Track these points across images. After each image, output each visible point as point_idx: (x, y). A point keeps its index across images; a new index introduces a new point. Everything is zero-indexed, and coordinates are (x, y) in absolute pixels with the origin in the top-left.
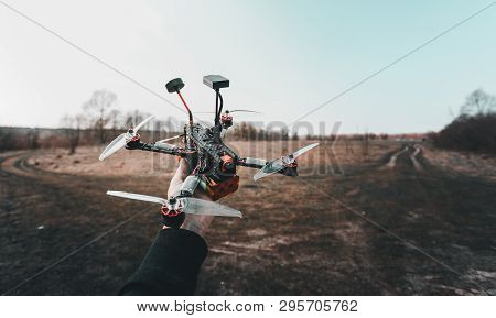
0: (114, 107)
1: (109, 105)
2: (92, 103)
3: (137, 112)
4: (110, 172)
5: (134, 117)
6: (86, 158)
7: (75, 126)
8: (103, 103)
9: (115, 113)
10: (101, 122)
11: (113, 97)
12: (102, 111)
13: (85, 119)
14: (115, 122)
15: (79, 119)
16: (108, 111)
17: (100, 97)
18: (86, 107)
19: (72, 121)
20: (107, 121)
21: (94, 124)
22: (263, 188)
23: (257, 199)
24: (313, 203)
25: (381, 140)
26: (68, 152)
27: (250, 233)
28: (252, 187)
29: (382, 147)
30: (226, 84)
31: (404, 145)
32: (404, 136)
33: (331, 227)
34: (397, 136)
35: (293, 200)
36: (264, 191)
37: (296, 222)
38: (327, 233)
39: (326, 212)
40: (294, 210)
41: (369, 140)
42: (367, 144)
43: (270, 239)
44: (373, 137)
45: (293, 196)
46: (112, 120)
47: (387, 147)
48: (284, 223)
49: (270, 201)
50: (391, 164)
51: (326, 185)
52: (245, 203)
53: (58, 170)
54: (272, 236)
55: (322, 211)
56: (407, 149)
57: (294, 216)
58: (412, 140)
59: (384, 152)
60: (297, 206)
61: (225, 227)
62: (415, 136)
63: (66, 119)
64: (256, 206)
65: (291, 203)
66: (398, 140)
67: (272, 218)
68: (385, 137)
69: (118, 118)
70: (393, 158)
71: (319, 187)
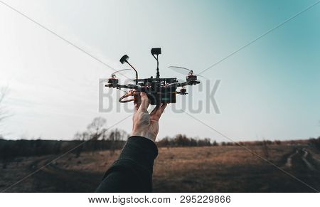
0: (104, 127)
1: (102, 126)
2: (93, 125)
3: (117, 129)
4: (98, 169)
5: (114, 133)
6: (85, 160)
7: (81, 139)
8: (98, 125)
9: (105, 130)
10: (96, 136)
11: (105, 121)
12: (97, 129)
13: (87, 134)
14: (104, 136)
15: (84, 135)
16: (101, 129)
17: (97, 122)
18: (89, 128)
19: (80, 136)
20: (99, 135)
21: (92, 137)
22: (196, 183)
25: (276, 145)
26: (75, 155)
29: (278, 150)
31: (295, 149)
32: (293, 142)
34: (287, 142)
41: (267, 145)
42: (266, 148)
44: (269, 143)
46: (102, 135)
47: (282, 151)
50: (289, 164)
53: (68, 168)
56: (297, 152)
58: (299, 144)
59: (280, 154)
62: (300, 142)
63: (77, 135)
66: (289, 145)
68: (278, 143)
69: (106, 134)
70: (289, 159)
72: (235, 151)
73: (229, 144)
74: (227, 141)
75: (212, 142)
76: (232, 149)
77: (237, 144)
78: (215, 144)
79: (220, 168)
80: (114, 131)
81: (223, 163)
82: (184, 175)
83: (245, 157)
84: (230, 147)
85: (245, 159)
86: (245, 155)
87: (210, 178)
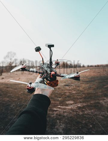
0: (15, 58)
1: (13, 57)
3: (23, 59)
5: (23, 61)
8: (11, 56)
9: (16, 60)
10: (11, 64)
11: (15, 54)
12: (11, 59)
13: (5, 63)
14: (16, 63)
16: (13, 59)
17: (10, 54)
18: (5, 58)
20: (13, 63)
22: (72, 85)
23: (70, 90)
24: (91, 91)
27: (67, 102)
28: (67, 85)
30: (53, 46)
33: (98, 100)
35: (83, 90)
36: (72, 87)
37: (85, 98)
38: (96, 102)
39: (96, 94)
40: (84, 93)
43: (75, 104)
45: (83, 88)
48: (80, 99)
49: (75, 91)
51: (96, 84)
52: (65, 91)
54: (76, 103)
55: (95, 93)
57: (84, 96)
60: (85, 92)
61: (58, 100)
64: (69, 93)
65: (83, 91)
67: (75, 97)
69: (17, 62)
71: (93, 84)
72: (94, 70)
73: (91, 66)
74: (90, 65)
75: (82, 65)
76: (93, 69)
77: (96, 66)
78: (84, 66)
79: (85, 78)
80: (22, 60)
81: (87, 75)
82: (65, 82)
83: (99, 72)
84: (91, 68)
85: (99, 74)
86: (99, 71)
87: (79, 83)
